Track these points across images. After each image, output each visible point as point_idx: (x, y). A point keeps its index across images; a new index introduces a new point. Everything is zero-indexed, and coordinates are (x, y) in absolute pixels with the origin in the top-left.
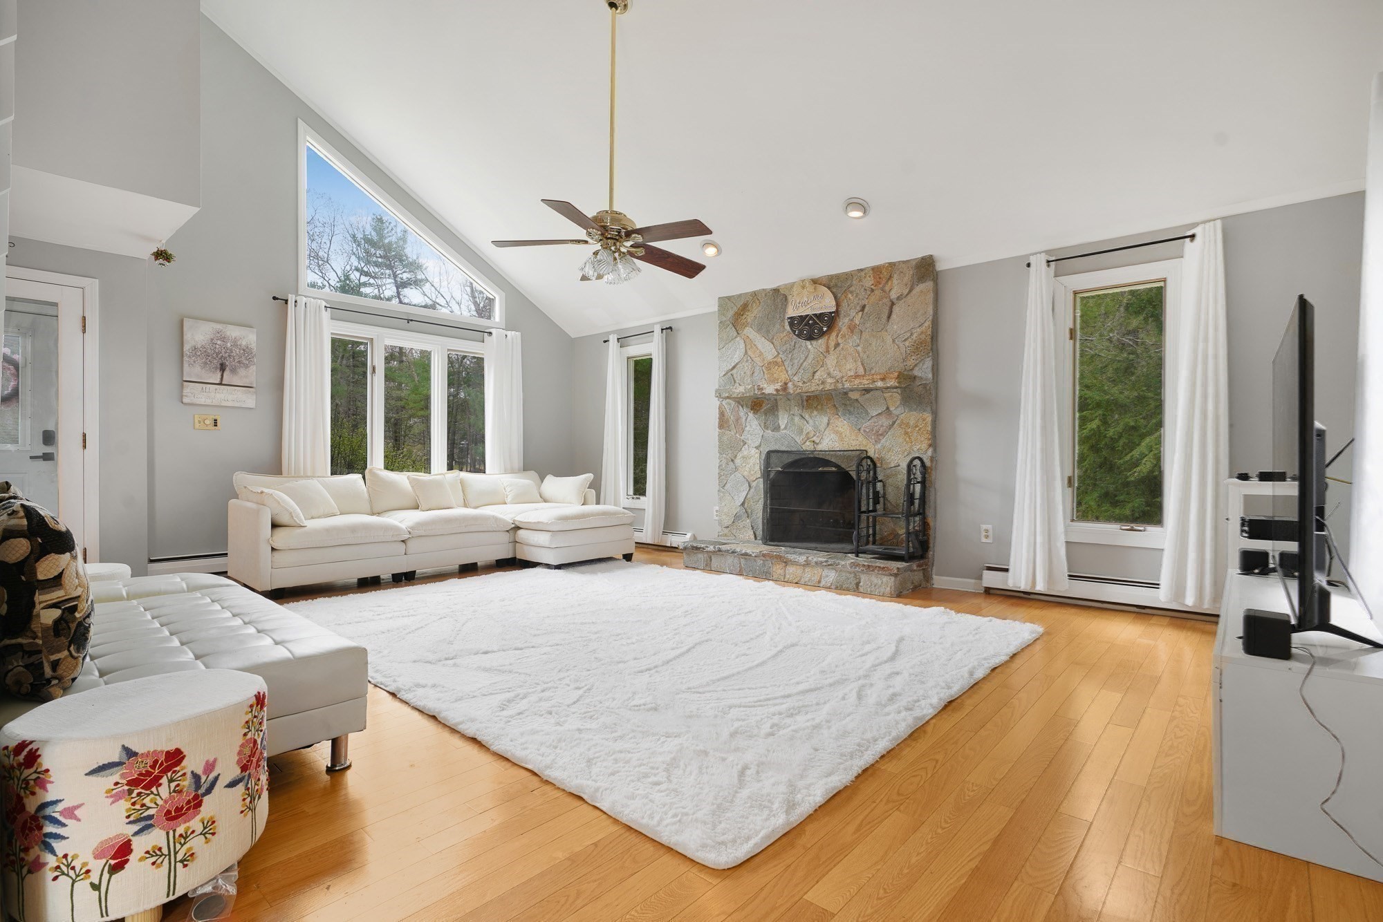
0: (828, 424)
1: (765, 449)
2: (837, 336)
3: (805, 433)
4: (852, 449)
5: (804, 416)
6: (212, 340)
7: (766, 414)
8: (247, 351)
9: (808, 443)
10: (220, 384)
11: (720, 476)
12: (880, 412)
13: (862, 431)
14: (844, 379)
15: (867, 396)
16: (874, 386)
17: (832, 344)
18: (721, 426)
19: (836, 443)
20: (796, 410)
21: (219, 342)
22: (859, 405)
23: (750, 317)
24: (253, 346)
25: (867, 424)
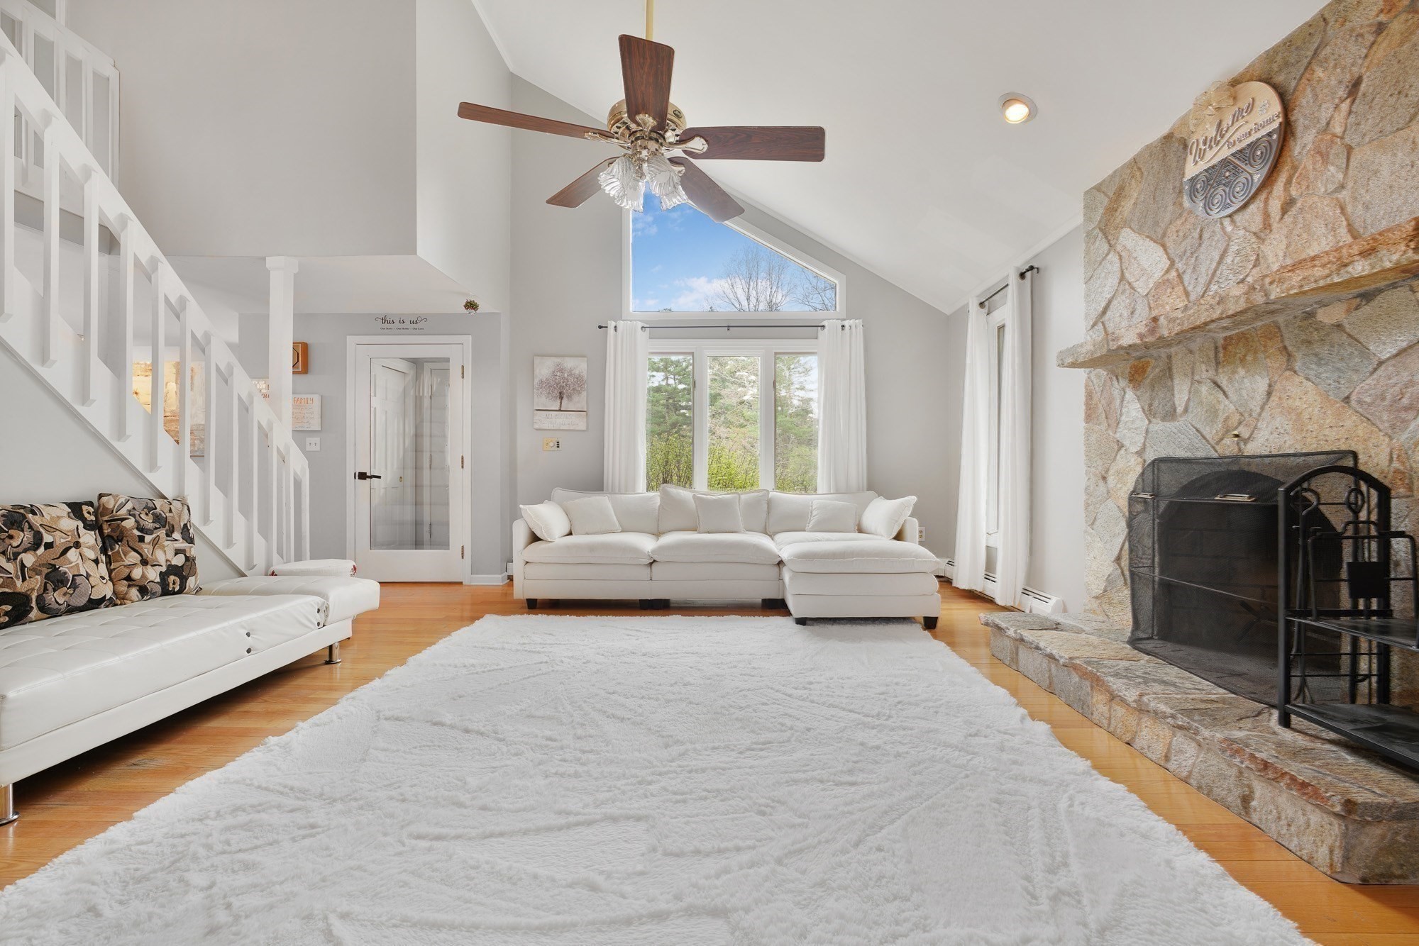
0: (1269, 394)
1: (1150, 456)
2: (1289, 182)
3: (1221, 418)
4: (1327, 449)
5: (1219, 381)
6: (554, 372)
7: (1153, 388)
8: (579, 379)
9: (1227, 441)
10: (560, 410)
11: (1087, 505)
12: (1404, 344)
13: (1353, 403)
14: (1267, 280)
15: (1366, 310)
16: (1346, 277)
17: (1275, 206)
18: (1089, 417)
19: (1287, 437)
20: (1204, 372)
21: (558, 374)
22: (1345, 337)
23: (1127, 206)
24: (585, 374)
25: (1366, 387)
